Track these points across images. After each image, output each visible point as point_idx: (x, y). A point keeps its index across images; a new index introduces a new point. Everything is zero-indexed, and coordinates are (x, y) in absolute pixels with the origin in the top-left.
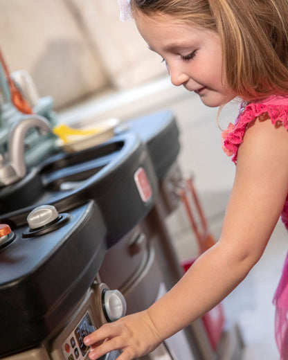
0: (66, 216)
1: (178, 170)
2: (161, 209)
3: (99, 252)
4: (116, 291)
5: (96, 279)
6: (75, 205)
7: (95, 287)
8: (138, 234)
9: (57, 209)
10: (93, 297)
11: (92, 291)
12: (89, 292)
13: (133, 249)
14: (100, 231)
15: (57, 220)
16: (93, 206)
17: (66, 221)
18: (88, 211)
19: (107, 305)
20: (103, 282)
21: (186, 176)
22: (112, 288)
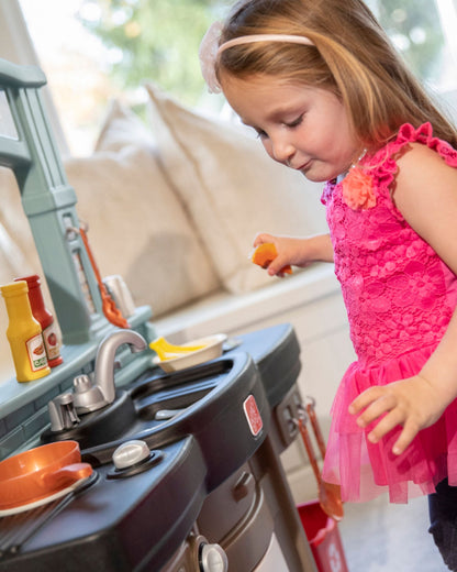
0: (159, 453)
1: (297, 393)
2: (274, 443)
3: (197, 496)
4: (217, 545)
5: (193, 530)
6: (171, 440)
7: (190, 540)
8: (245, 474)
9: (149, 444)
10: (188, 552)
11: (187, 545)
12: (184, 546)
13: (239, 492)
14: (200, 472)
15: (148, 458)
16: (192, 441)
17: (159, 460)
18: (185, 448)
19: (205, 562)
20: (201, 534)
21: (306, 402)
22: (211, 542)
